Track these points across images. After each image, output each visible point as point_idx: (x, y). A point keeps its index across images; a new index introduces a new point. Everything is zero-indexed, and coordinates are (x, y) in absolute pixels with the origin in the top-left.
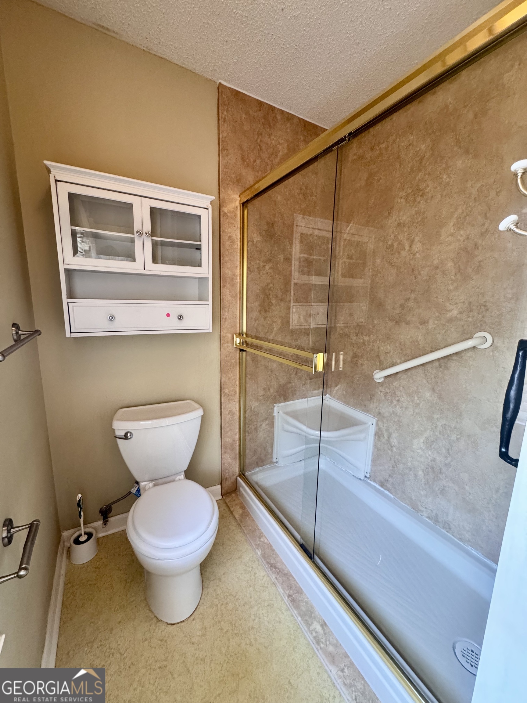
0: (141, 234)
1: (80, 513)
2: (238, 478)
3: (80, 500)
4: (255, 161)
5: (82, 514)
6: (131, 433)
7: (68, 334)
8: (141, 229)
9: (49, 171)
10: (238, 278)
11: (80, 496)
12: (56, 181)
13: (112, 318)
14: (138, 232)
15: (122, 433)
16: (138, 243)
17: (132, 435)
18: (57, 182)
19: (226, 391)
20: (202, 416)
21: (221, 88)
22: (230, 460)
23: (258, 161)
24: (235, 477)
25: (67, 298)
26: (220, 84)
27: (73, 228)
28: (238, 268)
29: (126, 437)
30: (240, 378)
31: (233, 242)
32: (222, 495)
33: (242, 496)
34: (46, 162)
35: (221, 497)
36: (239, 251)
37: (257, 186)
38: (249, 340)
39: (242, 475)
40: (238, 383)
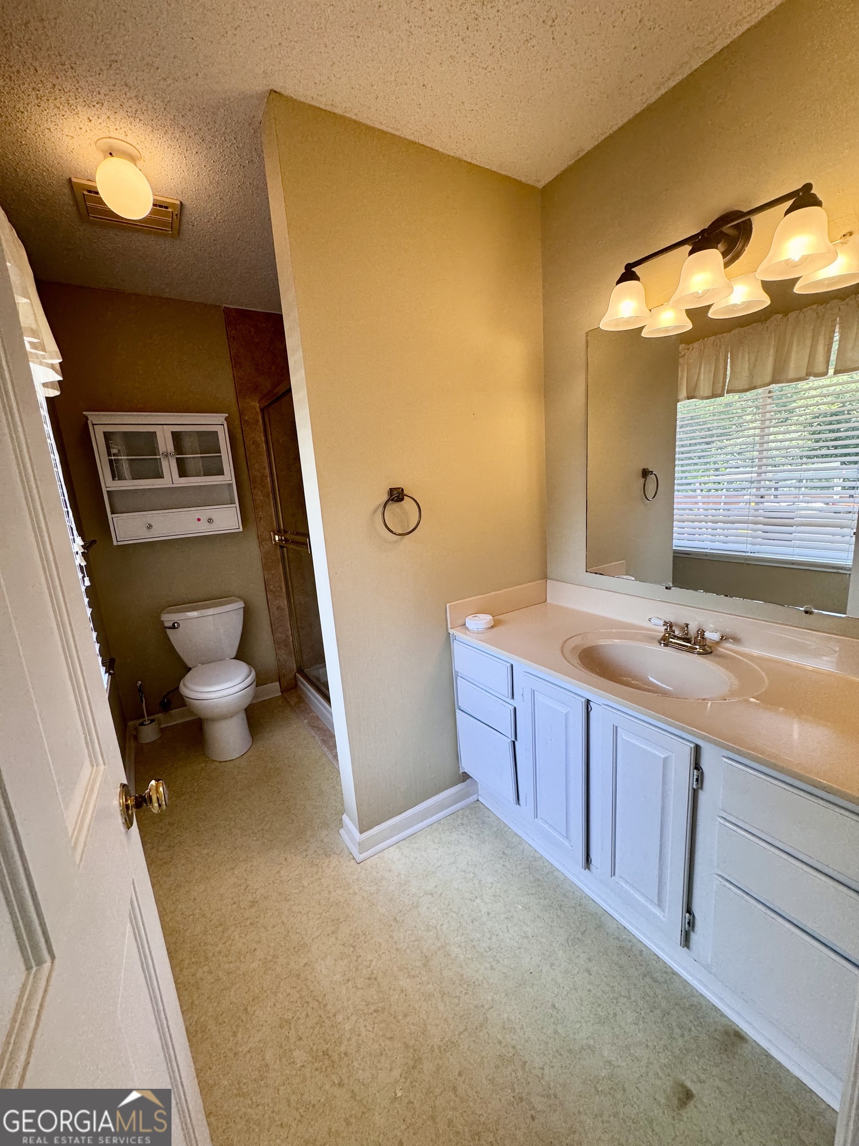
0: (166, 455)
1: (142, 697)
2: (297, 674)
3: (140, 686)
4: (270, 368)
5: (144, 699)
6: (177, 623)
7: (115, 543)
8: (165, 451)
9: (87, 419)
10: (269, 478)
11: (140, 682)
12: (93, 425)
13: (150, 527)
14: (163, 454)
15: (170, 624)
16: (164, 463)
17: (179, 625)
18: (95, 426)
19: (272, 588)
20: (244, 608)
21: (227, 311)
22: (285, 656)
23: (273, 368)
24: (293, 673)
25: (112, 514)
26: (225, 307)
27: (110, 458)
28: (267, 468)
29: (173, 627)
30: (285, 574)
31: (258, 445)
32: (282, 692)
33: (303, 691)
34: (84, 413)
35: (280, 694)
36: (265, 453)
37: (275, 391)
38: (288, 536)
39: (300, 671)
40: (282, 579)
